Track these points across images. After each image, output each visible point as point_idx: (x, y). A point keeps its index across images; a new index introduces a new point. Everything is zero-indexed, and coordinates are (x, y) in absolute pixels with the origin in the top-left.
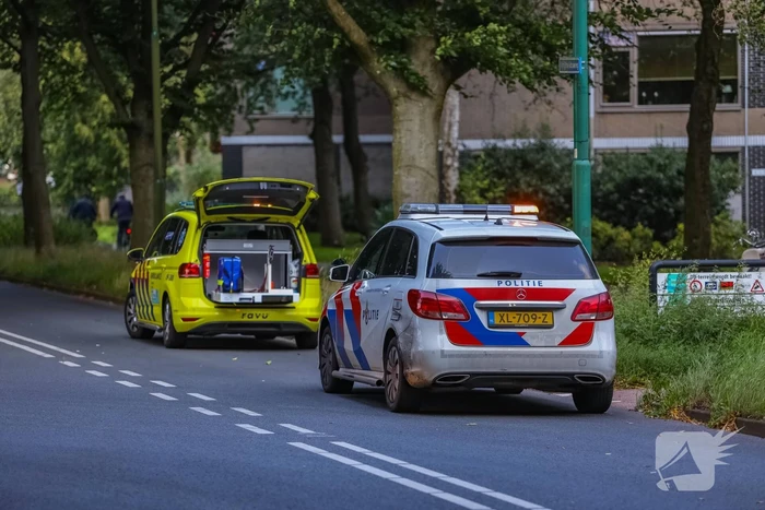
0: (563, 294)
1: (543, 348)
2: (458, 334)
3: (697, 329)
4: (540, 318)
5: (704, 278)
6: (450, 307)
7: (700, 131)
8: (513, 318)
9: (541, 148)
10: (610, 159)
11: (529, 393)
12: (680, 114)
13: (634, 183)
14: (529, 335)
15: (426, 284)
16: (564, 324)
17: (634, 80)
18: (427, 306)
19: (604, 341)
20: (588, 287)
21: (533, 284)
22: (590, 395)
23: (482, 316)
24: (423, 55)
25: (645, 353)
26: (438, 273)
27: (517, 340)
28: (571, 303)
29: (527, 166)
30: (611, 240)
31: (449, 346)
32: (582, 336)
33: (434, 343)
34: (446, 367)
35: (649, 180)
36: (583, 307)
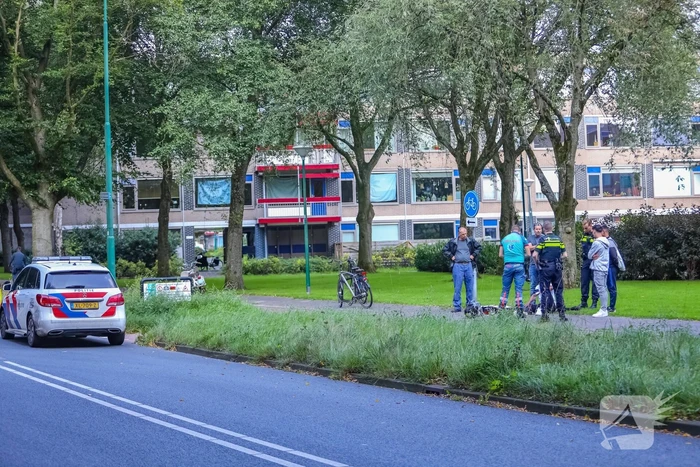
0: (102, 295)
1: (94, 319)
2: (58, 313)
3: (161, 307)
4: (93, 305)
5: (163, 285)
6: (54, 301)
7: (163, 221)
8: (82, 305)
9: (98, 229)
10: (127, 233)
11: (89, 337)
12: (155, 214)
13: (137, 243)
14: (88, 313)
15: (44, 292)
16: (103, 307)
17: (136, 199)
18: (44, 301)
19: (120, 314)
20: (114, 292)
21: (89, 291)
22: (116, 338)
23: (68, 305)
24: (44, 190)
25: (139, 318)
26: (49, 287)
27: (83, 315)
28: (106, 298)
29: (91, 236)
30: (128, 268)
31: (54, 318)
32: (111, 313)
33: (48, 318)
34: (53, 328)
35: (143, 241)
36: (111, 300)
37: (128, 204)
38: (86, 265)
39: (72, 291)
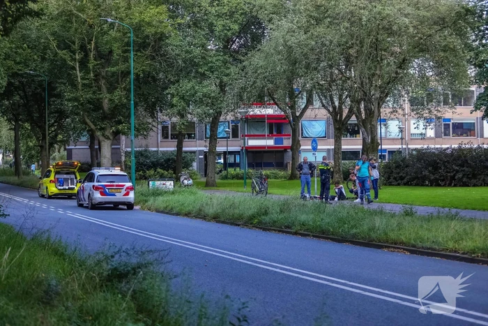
0: (123, 186)
1: (119, 197)
2: (102, 194)
4: (119, 190)
5: (159, 182)
6: (101, 188)
7: (180, 146)
8: (113, 190)
9: (146, 151)
10: (164, 153)
11: (120, 206)
13: (169, 160)
14: (116, 194)
15: (96, 184)
16: (124, 192)
17: (170, 133)
18: (96, 188)
19: (132, 195)
20: (129, 184)
21: (117, 184)
22: (130, 206)
23: (107, 190)
25: (145, 198)
26: (98, 182)
27: (114, 195)
28: (125, 187)
31: (100, 196)
32: (127, 194)
33: (97, 196)
34: (100, 201)
35: (172, 158)
36: (128, 188)
37: (165, 136)
38: (117, 171)
39: (109, 184)
